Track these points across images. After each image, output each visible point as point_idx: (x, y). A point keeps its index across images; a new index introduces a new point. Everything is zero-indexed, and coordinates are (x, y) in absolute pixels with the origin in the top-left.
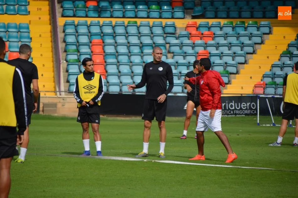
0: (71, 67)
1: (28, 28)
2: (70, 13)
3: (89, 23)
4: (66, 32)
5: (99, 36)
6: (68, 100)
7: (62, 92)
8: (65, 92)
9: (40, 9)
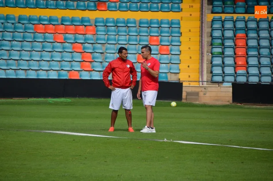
0: (215, 59)
1: (179, 24)
2: (219, 9)
3: (235, 19)
4: (213, 27)
5: (244, 31)
6: (209, 89)
7: (205, 81)
8: (207, 82)
9: (192, 6)
